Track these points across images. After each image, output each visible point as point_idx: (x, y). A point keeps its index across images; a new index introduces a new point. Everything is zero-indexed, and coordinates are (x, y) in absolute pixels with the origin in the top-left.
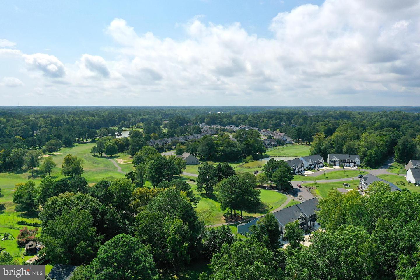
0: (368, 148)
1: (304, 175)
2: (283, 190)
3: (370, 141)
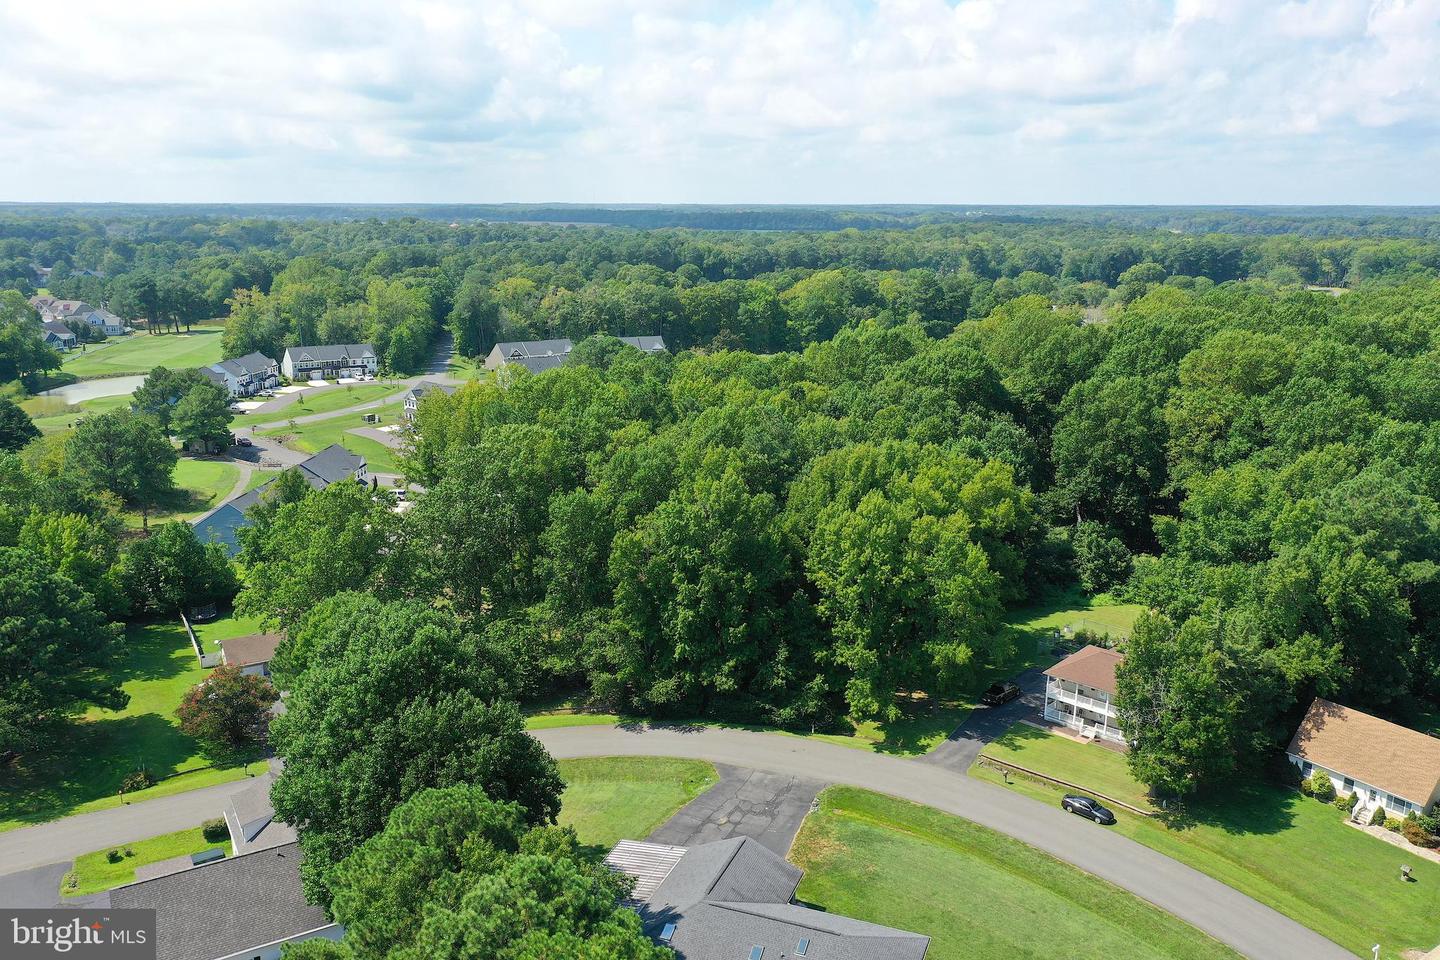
0: (390, 323)
1: (243, 412)
2: (213, 453)
3: (392, 304)
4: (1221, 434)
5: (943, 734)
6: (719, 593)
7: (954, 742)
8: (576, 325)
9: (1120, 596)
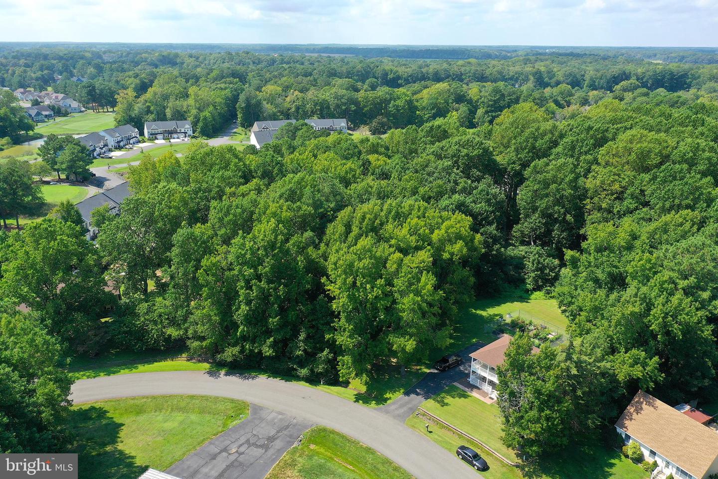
0: (200, 110)
1: (111, 158)
2: (80, 182)
3: (201, 99)
4: (620, 197)
5: (402, 391)
6: (264, 297)
7: (407, 397)
8: (304, 111)
9: (549, 294)
